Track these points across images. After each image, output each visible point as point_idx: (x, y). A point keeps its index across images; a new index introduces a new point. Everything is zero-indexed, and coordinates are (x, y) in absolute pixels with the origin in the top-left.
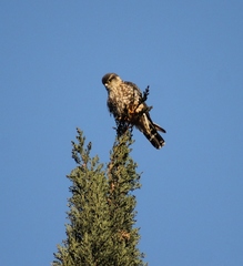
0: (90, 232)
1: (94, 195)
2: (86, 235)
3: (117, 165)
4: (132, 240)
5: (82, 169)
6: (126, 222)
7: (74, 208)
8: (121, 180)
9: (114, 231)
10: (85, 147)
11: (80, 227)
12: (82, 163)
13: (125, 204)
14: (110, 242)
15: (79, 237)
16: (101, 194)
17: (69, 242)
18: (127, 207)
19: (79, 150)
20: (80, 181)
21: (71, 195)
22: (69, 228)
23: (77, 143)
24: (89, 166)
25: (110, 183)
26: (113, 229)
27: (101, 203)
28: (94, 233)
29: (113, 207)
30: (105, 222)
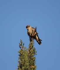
0: (24, 66)
1: (25, 57)
2: (23, 67)
3: (31, 49)
4: (35, 68)
5: (22, 50)
6: (33, 63)
7: (20, 60)
8: (32, 53)
9: (30, 66)
10: (22, 44)
11: (21, 65)
12: (22, 48)
13: (33, 59)
14: (29, 69)
15: (21, 67)
16: (27, 56)
17: (19, 69)
18: (33, 60)
19: (21, 45)
20: (21, 53)
21: (19, 57)
22: (19, 65)
23: (21, 43)
24: (24, 49)
25: (29, 53)
26: (30, 65)
27: (27, 59)
28: (25, 66)
29: (30, 60)
30: (28, 64)
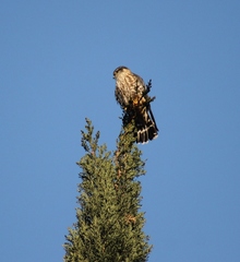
0: (99, 216)
1: (103, 181)
2: (95, 219)
3: (123, 153)
4: (138, 223)
5: (91, 156)
6: (132, 206)
7: (84, 194)
8: (127, 167)
9: (121, 215)
10: (93, 136)
11: (89, 211)
12: (91, 151)
13: (131, 190)
14: (118, 225)
15: (88, 220)
16: (109, 180)
17: (79, 225)
18: (134, 193)
19: (88, 138)
20: (89, 168)
21: (81, 181)
22: (80, 212)
23: (86, 132)
24: (98, 153)
25: (117, 169)
26: (121, 213)
27: (109, 188)
28: (102, 216)
29: (119, 192)
30: (113, 207)
